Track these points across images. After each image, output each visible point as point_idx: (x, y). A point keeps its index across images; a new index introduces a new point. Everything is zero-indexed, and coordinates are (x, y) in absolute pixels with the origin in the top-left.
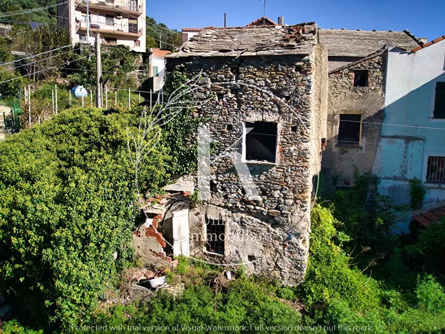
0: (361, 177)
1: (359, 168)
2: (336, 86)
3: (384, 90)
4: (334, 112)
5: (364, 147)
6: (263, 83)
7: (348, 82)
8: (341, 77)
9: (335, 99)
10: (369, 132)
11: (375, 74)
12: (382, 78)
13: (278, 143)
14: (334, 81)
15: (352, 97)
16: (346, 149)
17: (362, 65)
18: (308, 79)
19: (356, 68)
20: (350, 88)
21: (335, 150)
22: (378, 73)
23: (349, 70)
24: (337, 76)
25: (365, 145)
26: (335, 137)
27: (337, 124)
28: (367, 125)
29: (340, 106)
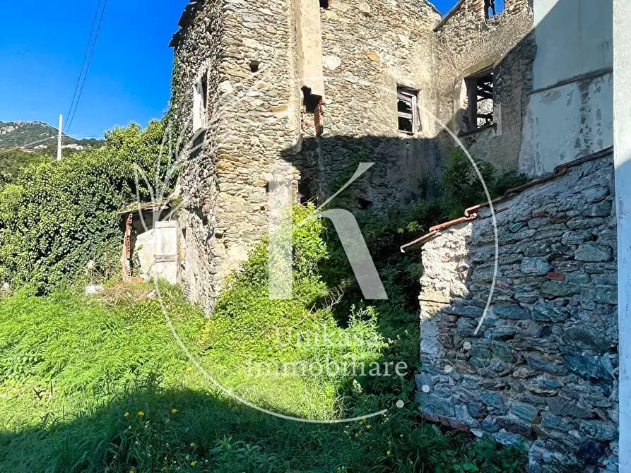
1: (495, 165)
2: (457, 35)
4: (456, 78)
5: (499, 124)
7: (473, 18)
8: (464, 14)
9: (459, 56)
10: (506, 91)
13: (207, 98)
14: (455, 27)
15: (481, 41)
20: (477, 27)
24: (459, 15)
25: (500, 118)
26: (457, 120)
27: (458, 97)
28: (500, 80)
29: (464, 64)
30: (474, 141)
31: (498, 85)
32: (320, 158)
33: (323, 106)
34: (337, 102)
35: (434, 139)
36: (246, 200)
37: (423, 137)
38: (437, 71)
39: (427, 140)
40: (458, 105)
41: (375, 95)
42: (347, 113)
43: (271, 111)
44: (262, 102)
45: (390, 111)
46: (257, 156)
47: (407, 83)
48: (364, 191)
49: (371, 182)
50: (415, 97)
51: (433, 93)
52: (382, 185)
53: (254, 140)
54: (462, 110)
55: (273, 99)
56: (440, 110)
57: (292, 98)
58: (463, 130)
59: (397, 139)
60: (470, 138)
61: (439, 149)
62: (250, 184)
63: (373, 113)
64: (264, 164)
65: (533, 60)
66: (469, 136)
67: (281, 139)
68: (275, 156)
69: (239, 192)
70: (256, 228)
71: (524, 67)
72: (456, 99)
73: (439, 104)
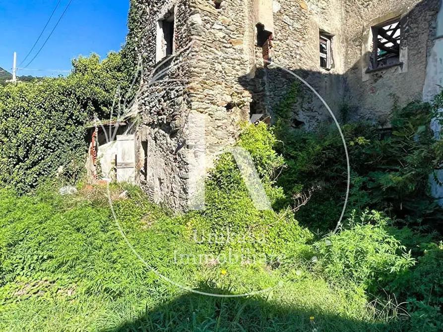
0: (404, 109)
1: (400, 96)
4: (363, 27)
5: (405, 63)
9: (366, 10)
10: (412, 37)
13: (174, 30)
16: (380, 73)
21: (366, 78)
25: (406, 58)
26: (365, 59)
27: (366, 42)
28: (407, 28)
29: (372, 16)
30: (381, 76)
31: (406, 32)
32: (267, 85)
33: (272, 41)
34: (279, 40)
35: (343, 75)
36: (212, 117)
37: (336, 73)
38: (345, 21)
39: (338, 75)
40: (366, 48)
41: (304, 36)
42: (285, 49)
43: (231, 43)
44: (224, 35)
45: (315, 50)
46: (220, 80)
47: (326, 29)
48: (296, 114)
49: (302, 107)
50: (329, 41)
51: (343, 38)
52: (310, 109)
53: (218, 67)
54: (369, 52)
55: (232, 33)
56: (349, 52)
57: (246, 33)
58: (370, 68)
59: (319, 73)
60: (376, 74)
61: (347, 82)
62: (214, 104)
63: (303, 51)
64: (226, 87)
65: (437, 12)
66: (377, 73)
67: (238, 67)
68: (233, 81)
69: (206, 110)
70: (219, 141)
71: (431, 17)
72: (364, 44)
73: (348, 47)
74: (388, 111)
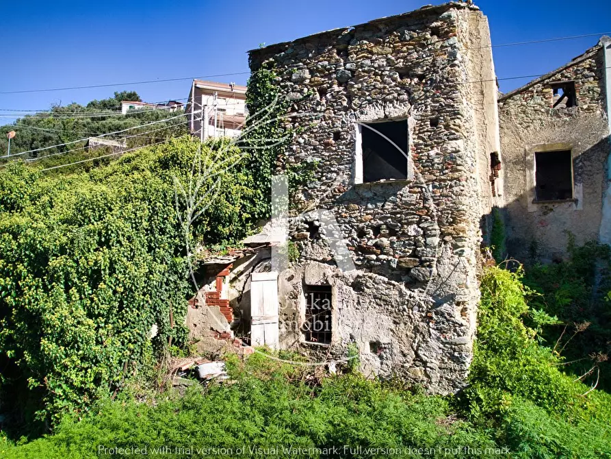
0: (581, 249)
1: (576, 234)
2: (524, 112)
3: (605, 108)
4: (525, 150)
5: (580, 200)
6: (383, 62)
7: (543, 103)
8: (532, 97)
9: (525, 131)
10: (587, 175)
11: (587, 85)
12: (599, 89)
13: (410, 147)
14: (522, 105)
15: (553, 125)
16: (550, 206)
17: (563, 75)
18: (452, 43)
19: (553, 80)
20: (547, 112)
21: (533, 208)
22: (592, 83)
23: (544, 85)
24: (526, 96)
27: (531, 168)
28: (581, 164)
29: (535, 140)
30: (551, 210)
31: (579, 168)
40: (532, 175)
57: (477, 160)
60: (546, 207)
66: (546, 204)
71: (604, 158)
72: (529, 169)
73: (506, 169)
74: (564, 249)
